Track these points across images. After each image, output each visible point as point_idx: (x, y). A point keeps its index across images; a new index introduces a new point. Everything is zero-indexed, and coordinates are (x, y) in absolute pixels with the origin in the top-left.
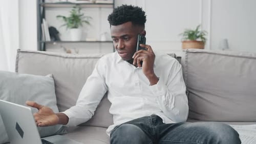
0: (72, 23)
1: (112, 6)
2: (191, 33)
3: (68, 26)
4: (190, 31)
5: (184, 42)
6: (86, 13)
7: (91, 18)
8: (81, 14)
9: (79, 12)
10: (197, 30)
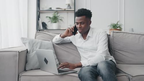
0: (54, 20)
1: (74, 12)
2: (114, 25)
3: (52, 22)
4: (114, 24)
5: (111, 30)
6: (61, 15)
7: (63, 18)
8: (58, 15)
9: (57, 15)
10: (117, 24)
